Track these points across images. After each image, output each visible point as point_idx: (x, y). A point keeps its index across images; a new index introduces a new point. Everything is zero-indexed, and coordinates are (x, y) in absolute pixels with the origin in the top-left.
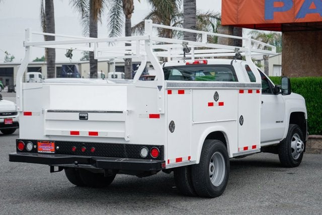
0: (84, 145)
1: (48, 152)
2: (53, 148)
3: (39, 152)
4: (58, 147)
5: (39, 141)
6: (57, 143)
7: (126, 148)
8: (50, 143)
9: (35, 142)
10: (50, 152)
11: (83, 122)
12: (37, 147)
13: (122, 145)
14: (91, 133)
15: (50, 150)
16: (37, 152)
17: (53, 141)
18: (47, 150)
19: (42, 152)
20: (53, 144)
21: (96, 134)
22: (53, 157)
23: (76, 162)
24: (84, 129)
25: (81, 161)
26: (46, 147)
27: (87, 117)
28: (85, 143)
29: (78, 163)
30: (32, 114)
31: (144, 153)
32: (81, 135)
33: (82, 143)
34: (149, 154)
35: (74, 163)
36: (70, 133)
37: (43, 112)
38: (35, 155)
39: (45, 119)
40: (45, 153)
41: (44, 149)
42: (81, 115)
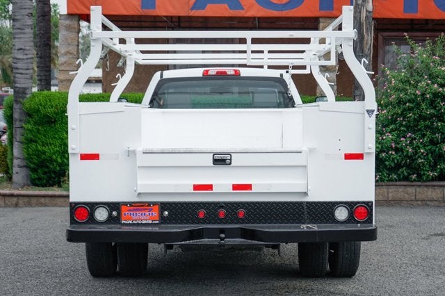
0: (222, 207)
1: (145, 222)
2: (156, 214)
3: (123, 222)
4: (166, 213)
5: (125, 204)
6: (164, 206)
7: (308, 208)
9: (113, 206)
10: (150, 222)
11: (221, 169)
12: (119, 214)
13: (301, 204)
14: (237, 187)
16: (120, 224)
17: (155, 204)
18: (142, 217)
19: (131, 222)
20: (157, 206)
21: (247, 187)
22: (156, 229)
23: (223, 236)
24: (222, 184)
25: (231, 233)
26: (139, 213)
27: (231, 160)
28: (225, 203)
29: (226, 237)
30: (101, 156)
31: (341, 214)
32: (215, 190)
33: (218, 203)
34: (351, 214)
35: (219, 237)
36: (192, 188)
37: (131, 154)
38: (114, 228)
39: (138, 165)
40: (138, 224)
41: (134, 217)
42: (217, 157)
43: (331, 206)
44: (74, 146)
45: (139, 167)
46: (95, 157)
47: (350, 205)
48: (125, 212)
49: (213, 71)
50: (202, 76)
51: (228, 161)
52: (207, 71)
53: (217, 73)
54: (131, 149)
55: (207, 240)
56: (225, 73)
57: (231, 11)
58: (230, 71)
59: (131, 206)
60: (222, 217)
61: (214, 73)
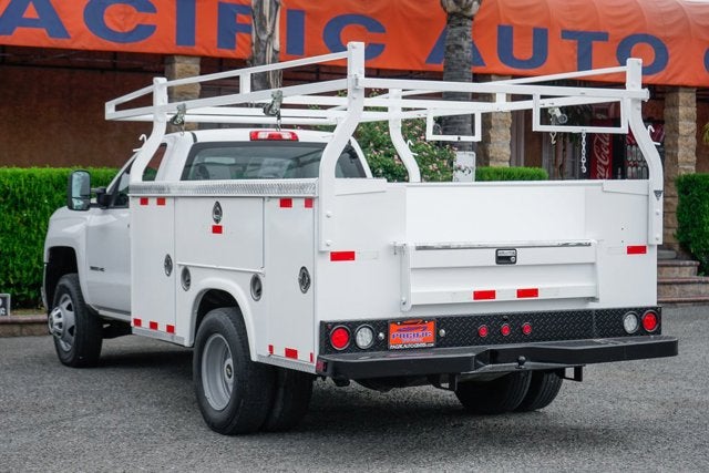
0: (505, 320)
1: (418, 346)
2: (430, 334)
3: (392, 347)
4: (443, 331)
5: (394, 321)
6: (440, 322)
7: (597, 317)
8: (423, 322)
9: (379, 326)
10: (424, 345)
11: (506, 269)
12: (387, 335)
13: (588, 313)
14: (522, 293)
15: (421, 339)
16: (388, 349)
17: (430, 319)
18: (414, 340)
19: (401, 346)
20: (432, 323)
21: (533, 293)
23: (522, 358)
24: (506, 286)
26: (411, 333)
27: (515, 257)
29: (526, 361)
30: (356, 255)
32: (498, 298)
33: (502, 315)
34: (640, 323)
35: (518, 361)
36: (472, 296)
37: (399, 251)
38: (380, 357)
39: (412, 266)
40: (410, 349)
41: (405, 340)
42: (501, 254)
43: (619, 314)
44: (329, 241)
45: (413, 269)
46: (349, 256)
47: (639, 312)
48: (394, 334)
49: (264, 134)
50: (248, 140)
51: (513, 259)
52: (257, 133)
53: (270, 136)
54: (399, 244)
55: (491, 366)
56: (280, 136)
57: (51, 39)
58: (286, 134)
59: (402, 323)
60: (507, 333)
61: (266, 137)
